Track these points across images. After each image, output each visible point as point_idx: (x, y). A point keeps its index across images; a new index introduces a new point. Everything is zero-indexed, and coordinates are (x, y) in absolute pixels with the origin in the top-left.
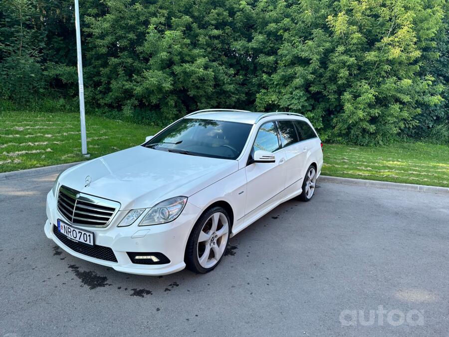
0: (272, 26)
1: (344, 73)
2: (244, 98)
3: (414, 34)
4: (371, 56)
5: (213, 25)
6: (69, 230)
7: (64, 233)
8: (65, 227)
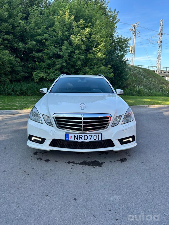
0: (39, 37)
1: (79, 63)
2: (26, 75)
3: (105, 47)
4: (90, 56)
5: (4, 32)
6: (81, 136)
7: (74, 140)
8: (75, 136)
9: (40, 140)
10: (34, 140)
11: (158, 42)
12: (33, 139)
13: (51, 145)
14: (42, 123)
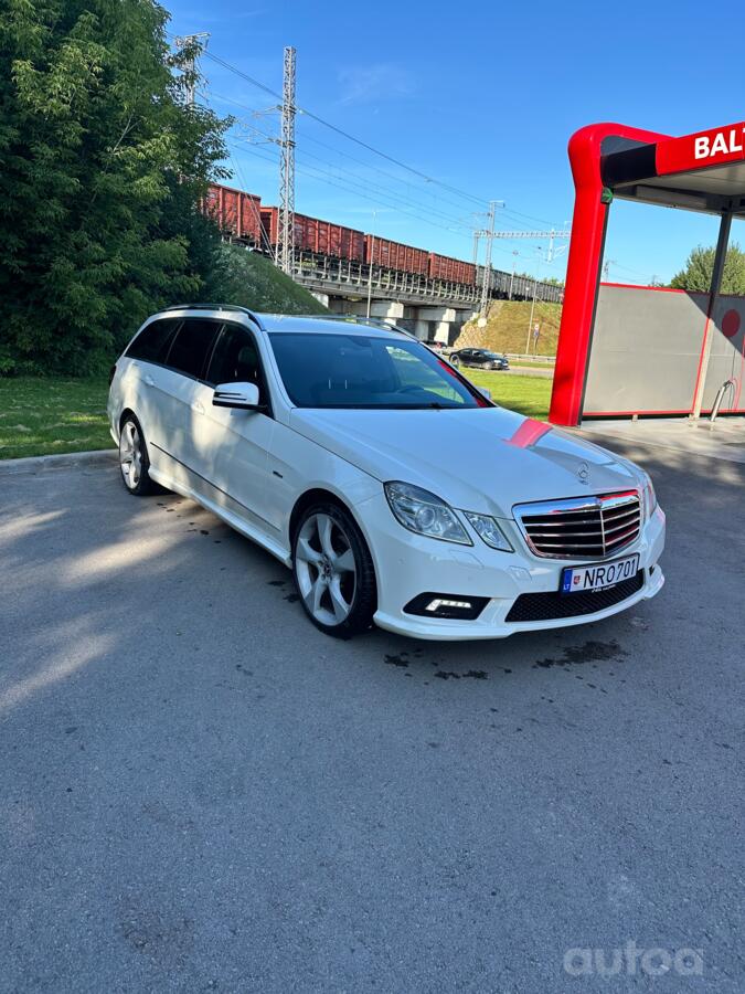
6: (601, 573)
7: (583, 589)
8: (587, 573)
9: (468, 605)
10: (441, 608)
11: (278, 142)
12: (432, 607)
13: (513, 616)
14: (472, 546)
